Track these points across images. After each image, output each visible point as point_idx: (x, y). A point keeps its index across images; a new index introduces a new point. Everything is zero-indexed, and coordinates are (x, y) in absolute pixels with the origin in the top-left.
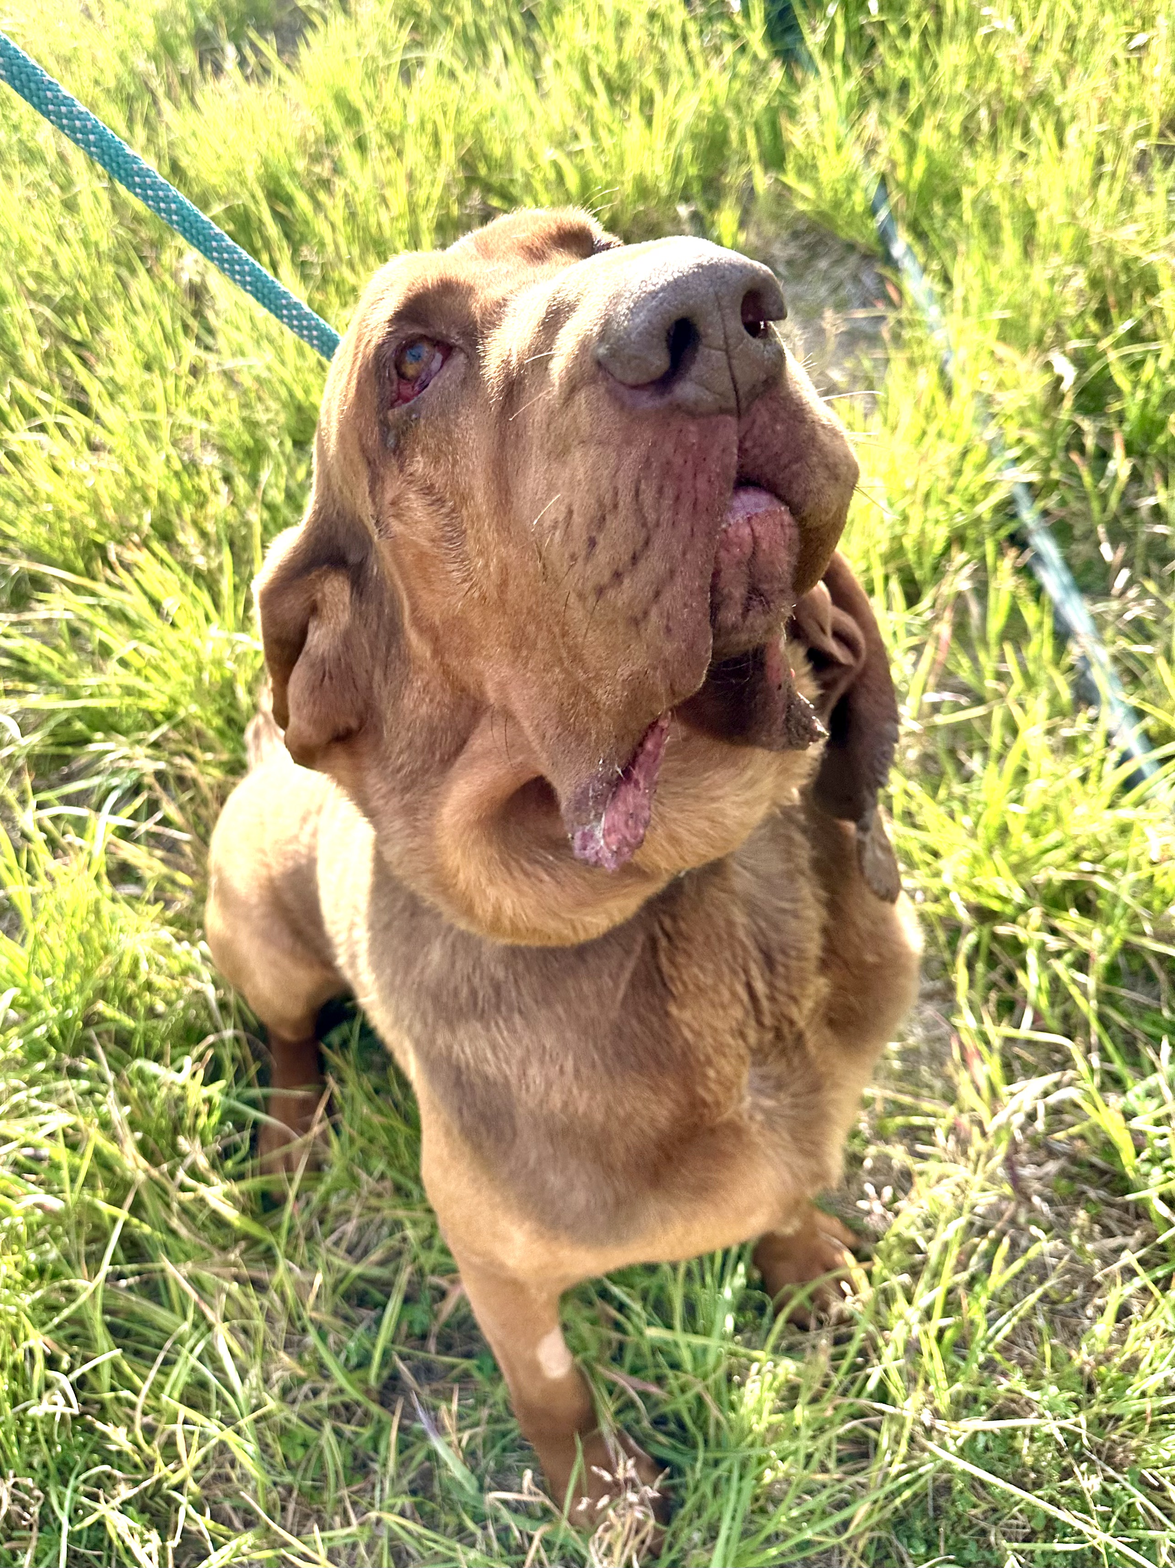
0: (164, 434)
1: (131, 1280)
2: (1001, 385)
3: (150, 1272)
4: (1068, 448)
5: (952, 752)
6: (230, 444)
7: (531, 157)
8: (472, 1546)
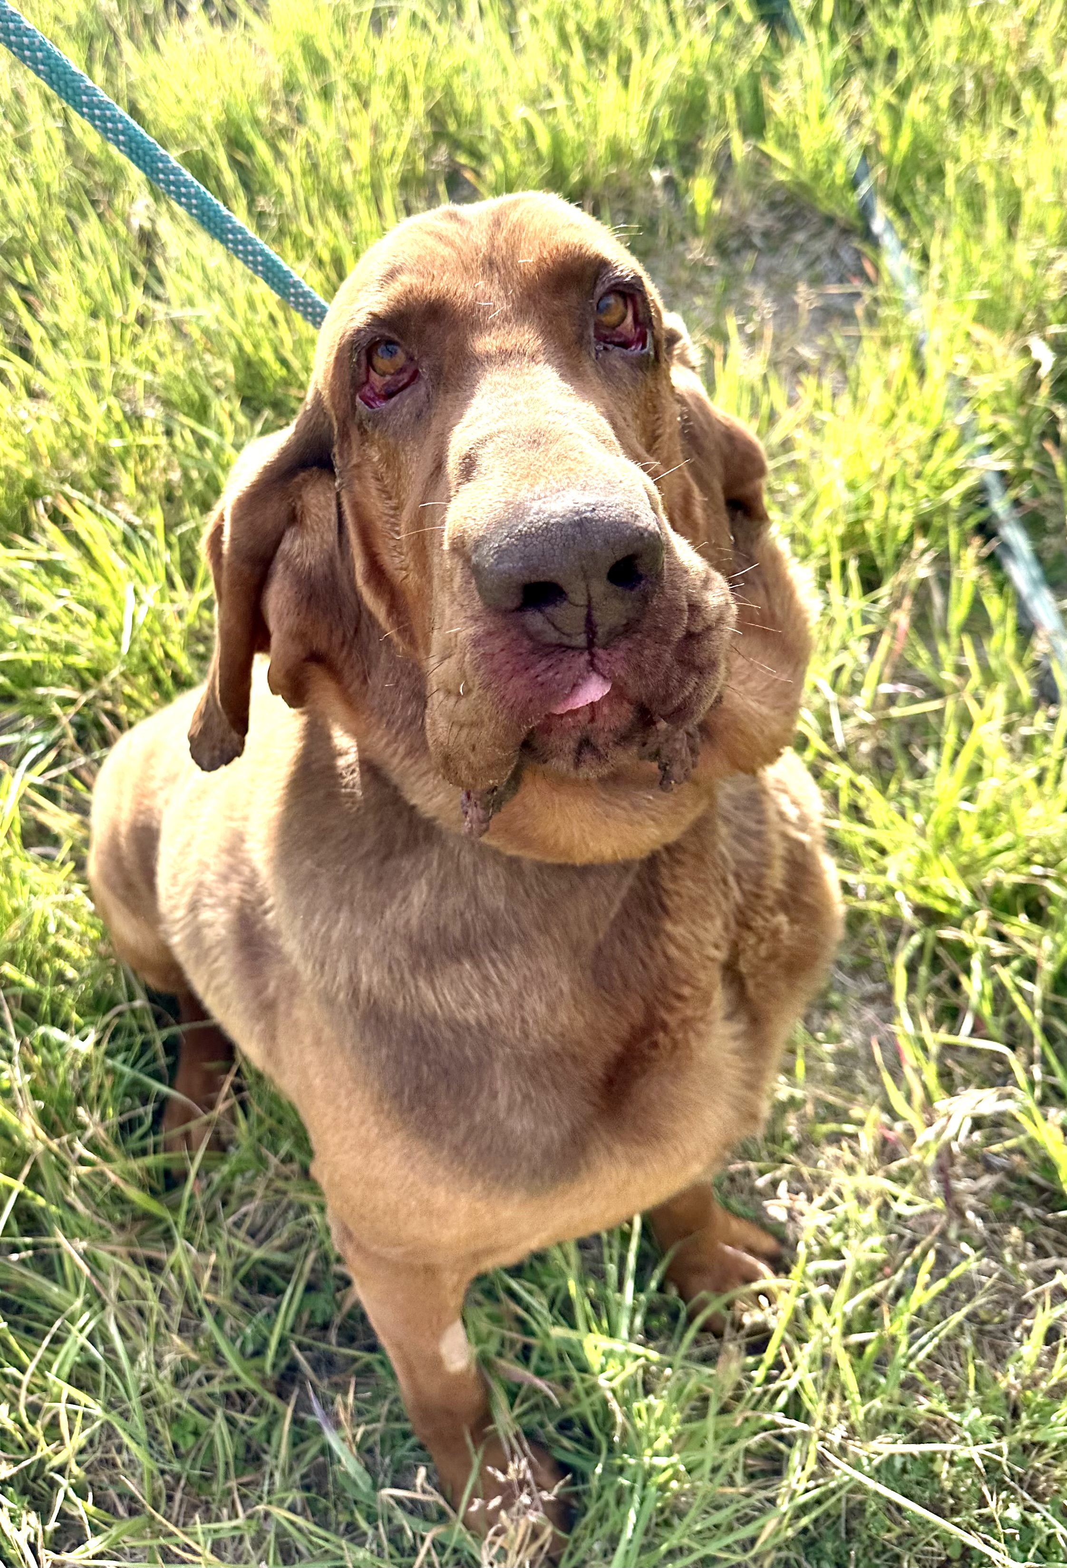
0: (106, 382)
1: (24, 1254)
2: (976, 368)
3: (46, 1246)
4: (1043, 436)
5: (906, 746)
6: (175, 397)
7: (502, 113)
8: (362, 1545)
